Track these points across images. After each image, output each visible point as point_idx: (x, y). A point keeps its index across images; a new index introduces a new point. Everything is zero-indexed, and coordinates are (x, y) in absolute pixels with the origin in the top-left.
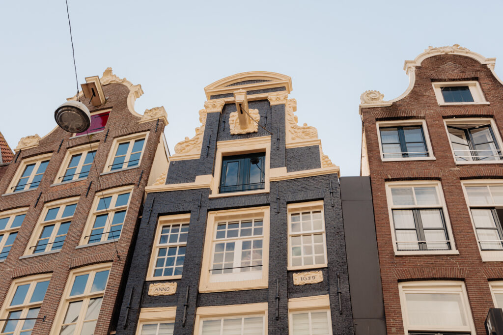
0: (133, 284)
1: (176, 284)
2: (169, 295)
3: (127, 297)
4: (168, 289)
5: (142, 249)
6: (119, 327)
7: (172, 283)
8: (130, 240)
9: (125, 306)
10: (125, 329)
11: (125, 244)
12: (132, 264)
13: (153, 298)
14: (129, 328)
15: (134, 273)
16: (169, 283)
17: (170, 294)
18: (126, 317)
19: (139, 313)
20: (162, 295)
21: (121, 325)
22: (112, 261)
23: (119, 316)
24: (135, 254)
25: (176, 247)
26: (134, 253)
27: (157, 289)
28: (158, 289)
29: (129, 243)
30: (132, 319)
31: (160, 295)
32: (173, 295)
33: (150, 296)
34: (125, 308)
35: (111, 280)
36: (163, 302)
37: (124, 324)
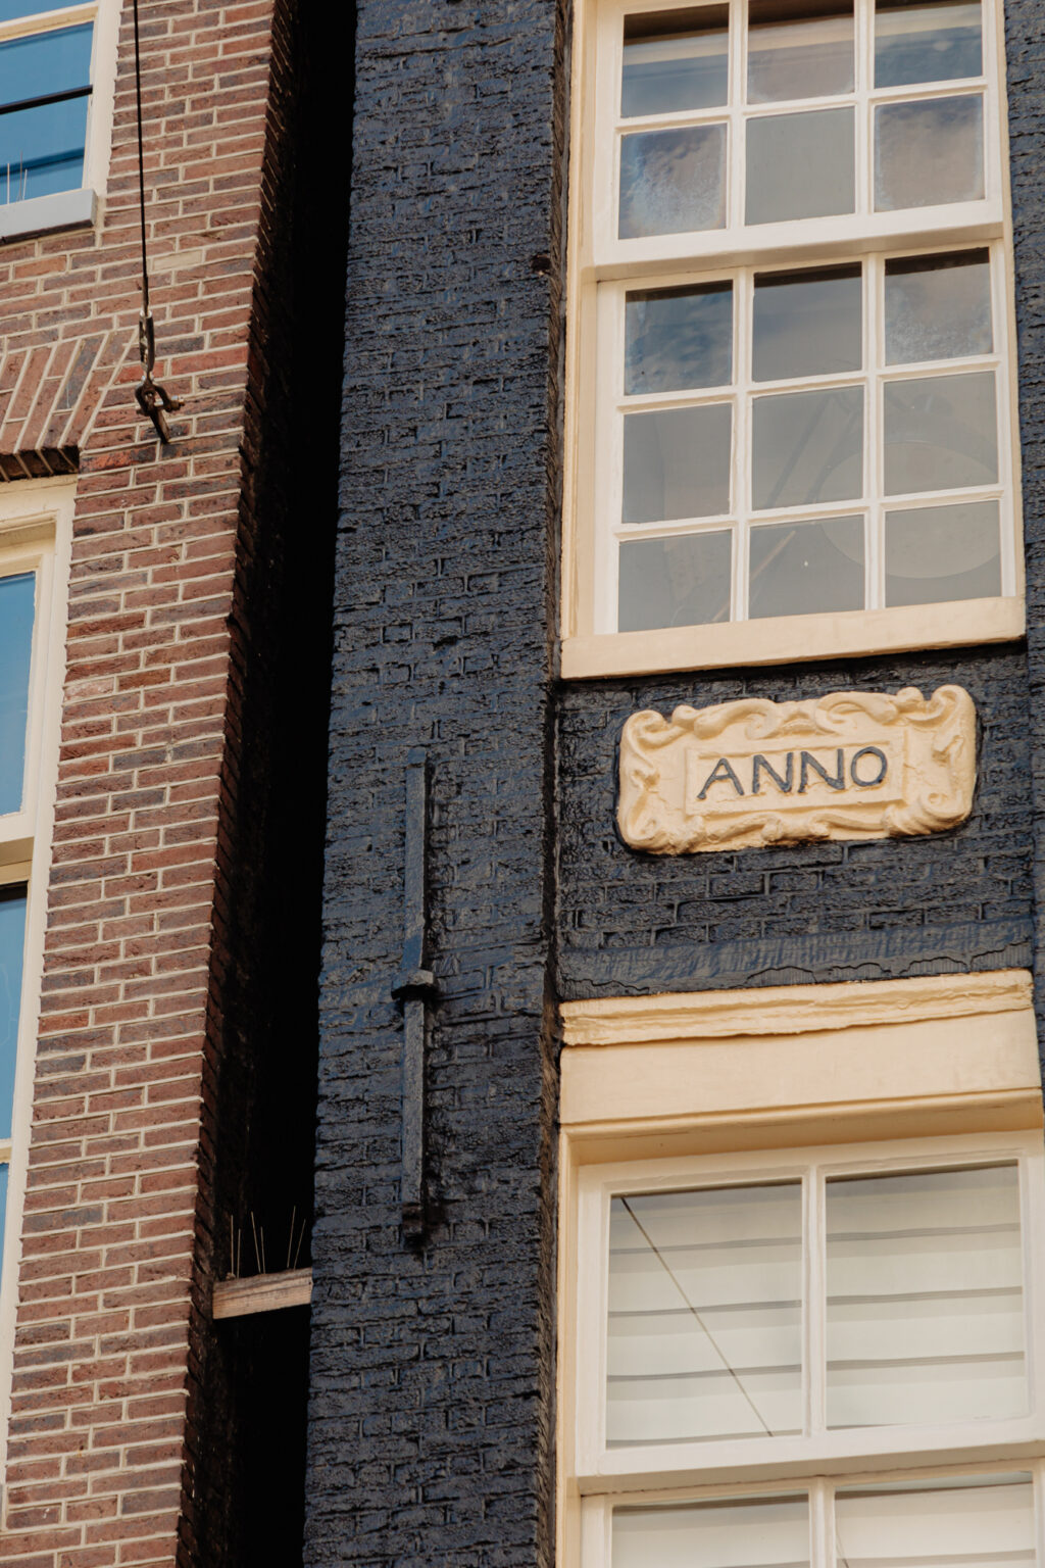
0: (418, 716)
1: (955, 703)
2: (898, 838)
3: (369, 869)
4: (868, 769)
5: (448, 301)
6: (336, 1225)
7: (911, 693)
8: (249, 197)
9: (361, 978)
10: (417, 1245)
11: (198, 257)
12: (345, 484)
13: (695, 883)
14: (473, 1234)
15: (403, 591)
16: (879, 702)
17: (903, 820)
18: (413, 1109)
19: (556, 1063)
20: (804, 843)
21: (358, 1195)
22: (60, 461)
23: (311, 1096)
24: (361, 368)
25: (854, 270)
26: (352, 357)
27: (723, 772)
28: (743, 770)
29: (246, 244)
30: (485, 1133)
31: (775, 848)
32: (947, 832)
33: (644, 855)
34: (373, 997)
35: (104, 685)
36: (837, 924)
37: (410, 1194)
